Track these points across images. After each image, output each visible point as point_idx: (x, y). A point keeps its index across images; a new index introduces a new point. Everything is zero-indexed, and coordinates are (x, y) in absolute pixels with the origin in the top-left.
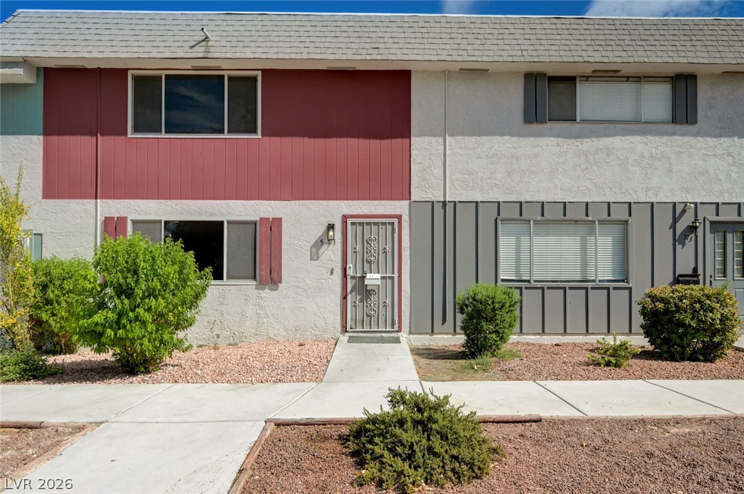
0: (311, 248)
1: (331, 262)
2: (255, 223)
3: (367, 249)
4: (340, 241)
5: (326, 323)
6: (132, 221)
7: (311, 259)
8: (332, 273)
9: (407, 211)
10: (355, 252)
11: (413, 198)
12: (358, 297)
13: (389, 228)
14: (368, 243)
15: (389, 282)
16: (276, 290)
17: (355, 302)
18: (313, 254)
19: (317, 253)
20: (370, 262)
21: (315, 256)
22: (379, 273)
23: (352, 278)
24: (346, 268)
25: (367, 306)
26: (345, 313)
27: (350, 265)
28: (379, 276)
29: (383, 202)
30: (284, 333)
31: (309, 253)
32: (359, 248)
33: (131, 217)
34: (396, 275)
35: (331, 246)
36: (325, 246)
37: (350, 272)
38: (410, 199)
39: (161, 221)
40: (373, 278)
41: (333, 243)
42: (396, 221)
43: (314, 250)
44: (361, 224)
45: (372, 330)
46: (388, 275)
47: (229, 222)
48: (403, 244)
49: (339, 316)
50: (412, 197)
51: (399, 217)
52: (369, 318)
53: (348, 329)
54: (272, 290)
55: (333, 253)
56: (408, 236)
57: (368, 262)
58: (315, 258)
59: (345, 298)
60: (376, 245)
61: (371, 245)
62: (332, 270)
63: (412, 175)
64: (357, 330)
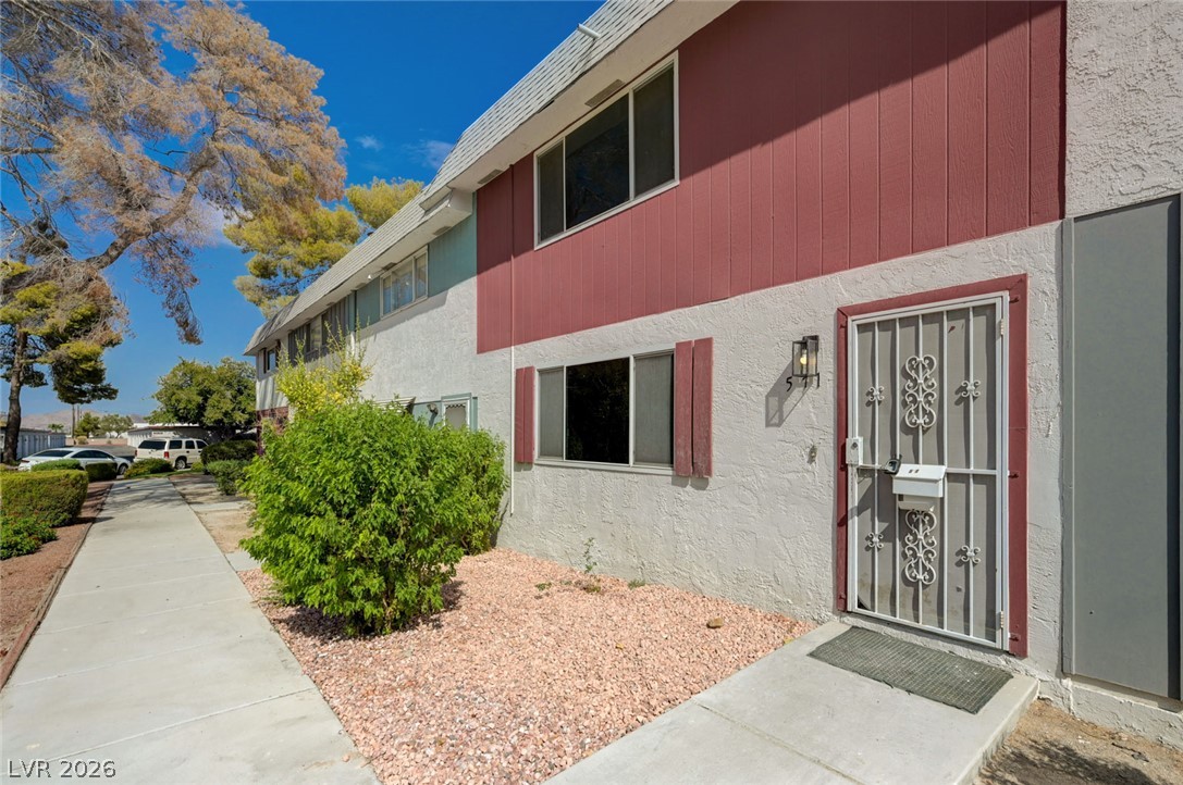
0: (767, 397)
1: (810, 431)
2: (671, 355)
3: (904, 392)
4: (831, 376)
5: (798, 578)
6: (539, 371)
7: (768, 424)
8: (812, 459)
9: (1049, 260)
10: (869, 404)
11: (1074, 208)
12: (879, 527)
13: (977, 325)
14: (906, 375)
15: (976, 492)
16: (704, 489)
17: (870, 539)
18: (772, 412)
19: (780, 410)
20: (912, 431)
21: (775, 418)
22: (941, 462)
23: (862, 471)
24: (844, 447)
25: (904, 555)
26: (842, 562)
27: (856, 437)
28: (938, 472)
29: (956, 249)
30: (717, 582)
31: (762, 409)
32: (880, 388)
33: (537, 367)
34: (1003, 473)
35: (811, 390)
36: (797, 392)
37: (857, 457)
38: (1062, 215)
39: (562, 367)
40: (921, 477)
41: (815, 383)
42: (1002, 300)
43: (774, 401)
44: (887, 325)
45: (920, 625)
46: (972, 470)
47: (638, 358)
48: (1032, 370)
49: (830, 567)
50: (1068, 206)
51: (1017, 287)
52: (911, 589)
53: (852, 605)
54: (698, 488)
55: (813, 408)
56: (1055, 343)
57: (906, 430)
58: (776, 420)
59: (842, 522)
60: (934, 381)
61: (915, 381)
62: (813, 450)
63: (1070, 127)
64: (876, 614)
